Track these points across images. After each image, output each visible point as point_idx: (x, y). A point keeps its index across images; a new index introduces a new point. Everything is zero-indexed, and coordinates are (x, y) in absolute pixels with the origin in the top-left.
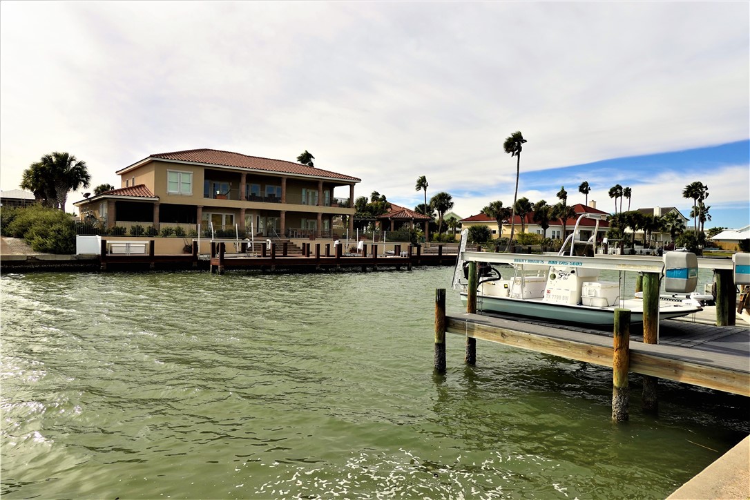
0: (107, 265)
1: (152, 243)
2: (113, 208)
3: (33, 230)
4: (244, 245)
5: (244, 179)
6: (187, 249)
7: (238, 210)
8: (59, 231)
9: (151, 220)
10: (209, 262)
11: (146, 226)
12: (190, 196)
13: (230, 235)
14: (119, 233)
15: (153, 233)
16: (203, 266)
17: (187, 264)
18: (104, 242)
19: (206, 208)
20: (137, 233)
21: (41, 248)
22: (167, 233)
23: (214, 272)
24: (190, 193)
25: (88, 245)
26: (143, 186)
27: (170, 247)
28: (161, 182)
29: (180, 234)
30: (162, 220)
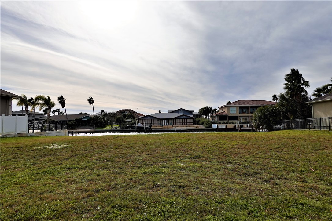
0: (218, 130)
1: (227, 125)
2: (218, 118)
3: (205, 123)
4: (247, 126)
5: (250, 108)
6: (234, 127)
7: (248, 116)
8: (209, 123)
9: (227, 120)
10: (238, 129)
11: (225, 121)
12: (236, 114)
13: (244, 123)
14: (220, 123)
15: (227, 123)
16: (237, 130)
17: (234, 130)
18: (217, 125)
19: (240, 116)
20: (224, 123)
21: (207, 127)
22: (230, 123)
23: (239, 131)
24: (235, 113)
25: (215, 126)
26: (225, 112)
27: (231, 126)
28: (228, 111)
29: (233, 123)
30: (229, 120)
